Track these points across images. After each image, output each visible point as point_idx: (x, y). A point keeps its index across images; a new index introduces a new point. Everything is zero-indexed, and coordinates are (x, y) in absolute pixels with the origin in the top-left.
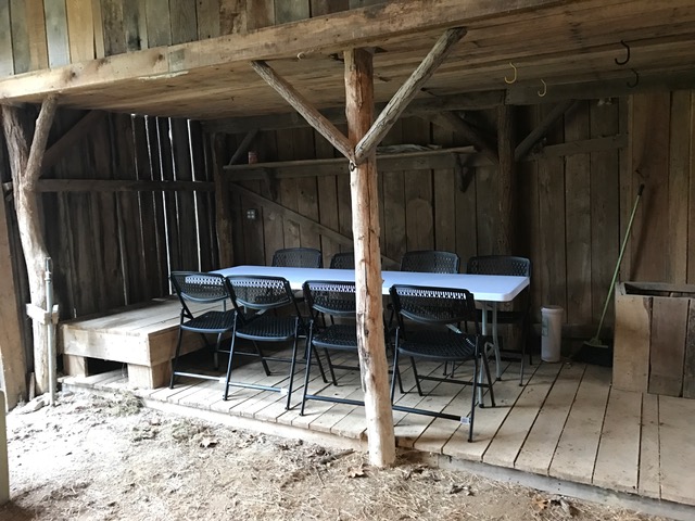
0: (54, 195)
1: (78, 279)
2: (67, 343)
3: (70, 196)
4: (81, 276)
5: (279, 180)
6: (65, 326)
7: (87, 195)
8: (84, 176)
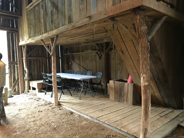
0: (31, 60)
1: (35, 74)
2: (30, 84)
3: (34, 60)
4: (35, 73)
5: (74, 57)
6: (30, 81)
7: (37, 60)
8: (37, 56)
